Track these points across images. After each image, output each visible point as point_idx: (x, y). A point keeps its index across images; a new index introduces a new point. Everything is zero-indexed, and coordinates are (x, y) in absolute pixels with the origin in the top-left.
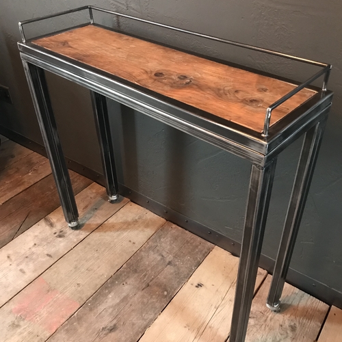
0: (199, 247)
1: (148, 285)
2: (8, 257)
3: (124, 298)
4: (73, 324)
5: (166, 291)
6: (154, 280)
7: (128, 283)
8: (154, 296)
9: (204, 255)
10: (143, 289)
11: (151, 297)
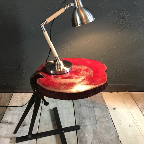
1: (97, 120)
3: (93, 132)
5: (106, 118)
6: (96, 117)
7: (87, 125)
8: (104, 123)
9: (102, 98)
10: (97, 123)
11: (104, 124)
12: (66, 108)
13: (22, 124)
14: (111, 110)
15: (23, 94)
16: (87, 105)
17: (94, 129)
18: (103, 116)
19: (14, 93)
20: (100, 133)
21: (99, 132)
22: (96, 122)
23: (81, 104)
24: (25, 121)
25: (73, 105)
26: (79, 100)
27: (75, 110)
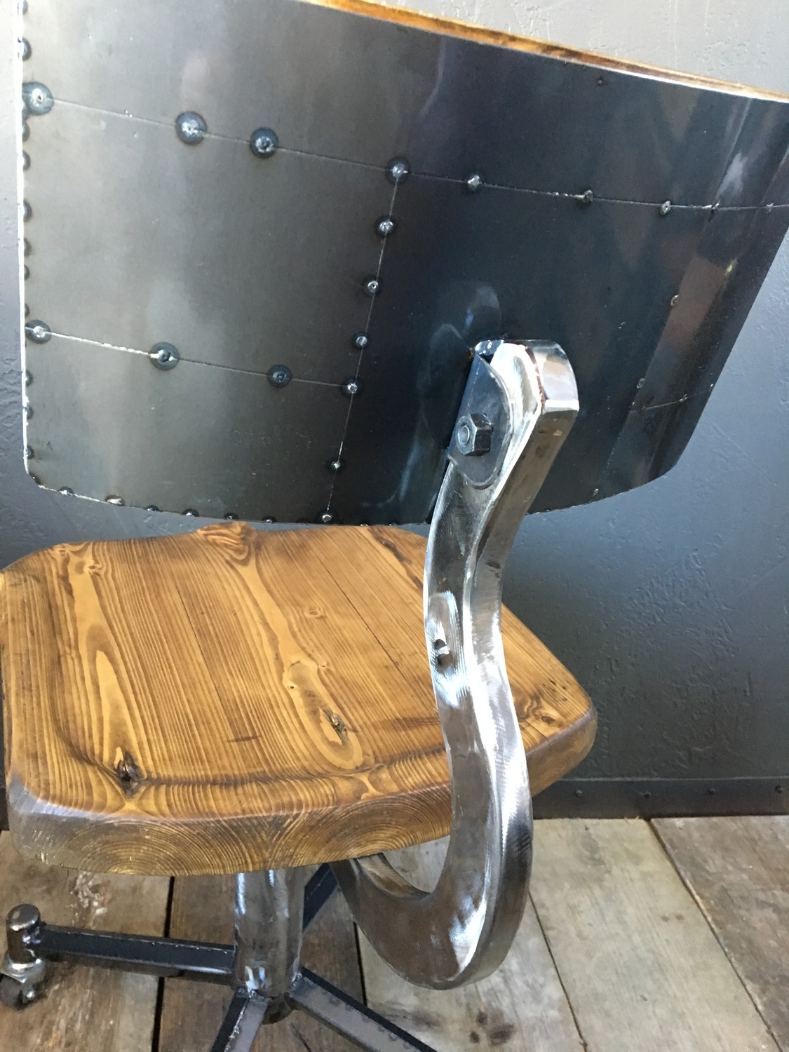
12: (665, 919)
13: (490, 1024)
16: (761, 895)
23: (734, 894)
24: (493, 1004)
25: (691, 899)
26: (708, 868)
27: (717, 930)
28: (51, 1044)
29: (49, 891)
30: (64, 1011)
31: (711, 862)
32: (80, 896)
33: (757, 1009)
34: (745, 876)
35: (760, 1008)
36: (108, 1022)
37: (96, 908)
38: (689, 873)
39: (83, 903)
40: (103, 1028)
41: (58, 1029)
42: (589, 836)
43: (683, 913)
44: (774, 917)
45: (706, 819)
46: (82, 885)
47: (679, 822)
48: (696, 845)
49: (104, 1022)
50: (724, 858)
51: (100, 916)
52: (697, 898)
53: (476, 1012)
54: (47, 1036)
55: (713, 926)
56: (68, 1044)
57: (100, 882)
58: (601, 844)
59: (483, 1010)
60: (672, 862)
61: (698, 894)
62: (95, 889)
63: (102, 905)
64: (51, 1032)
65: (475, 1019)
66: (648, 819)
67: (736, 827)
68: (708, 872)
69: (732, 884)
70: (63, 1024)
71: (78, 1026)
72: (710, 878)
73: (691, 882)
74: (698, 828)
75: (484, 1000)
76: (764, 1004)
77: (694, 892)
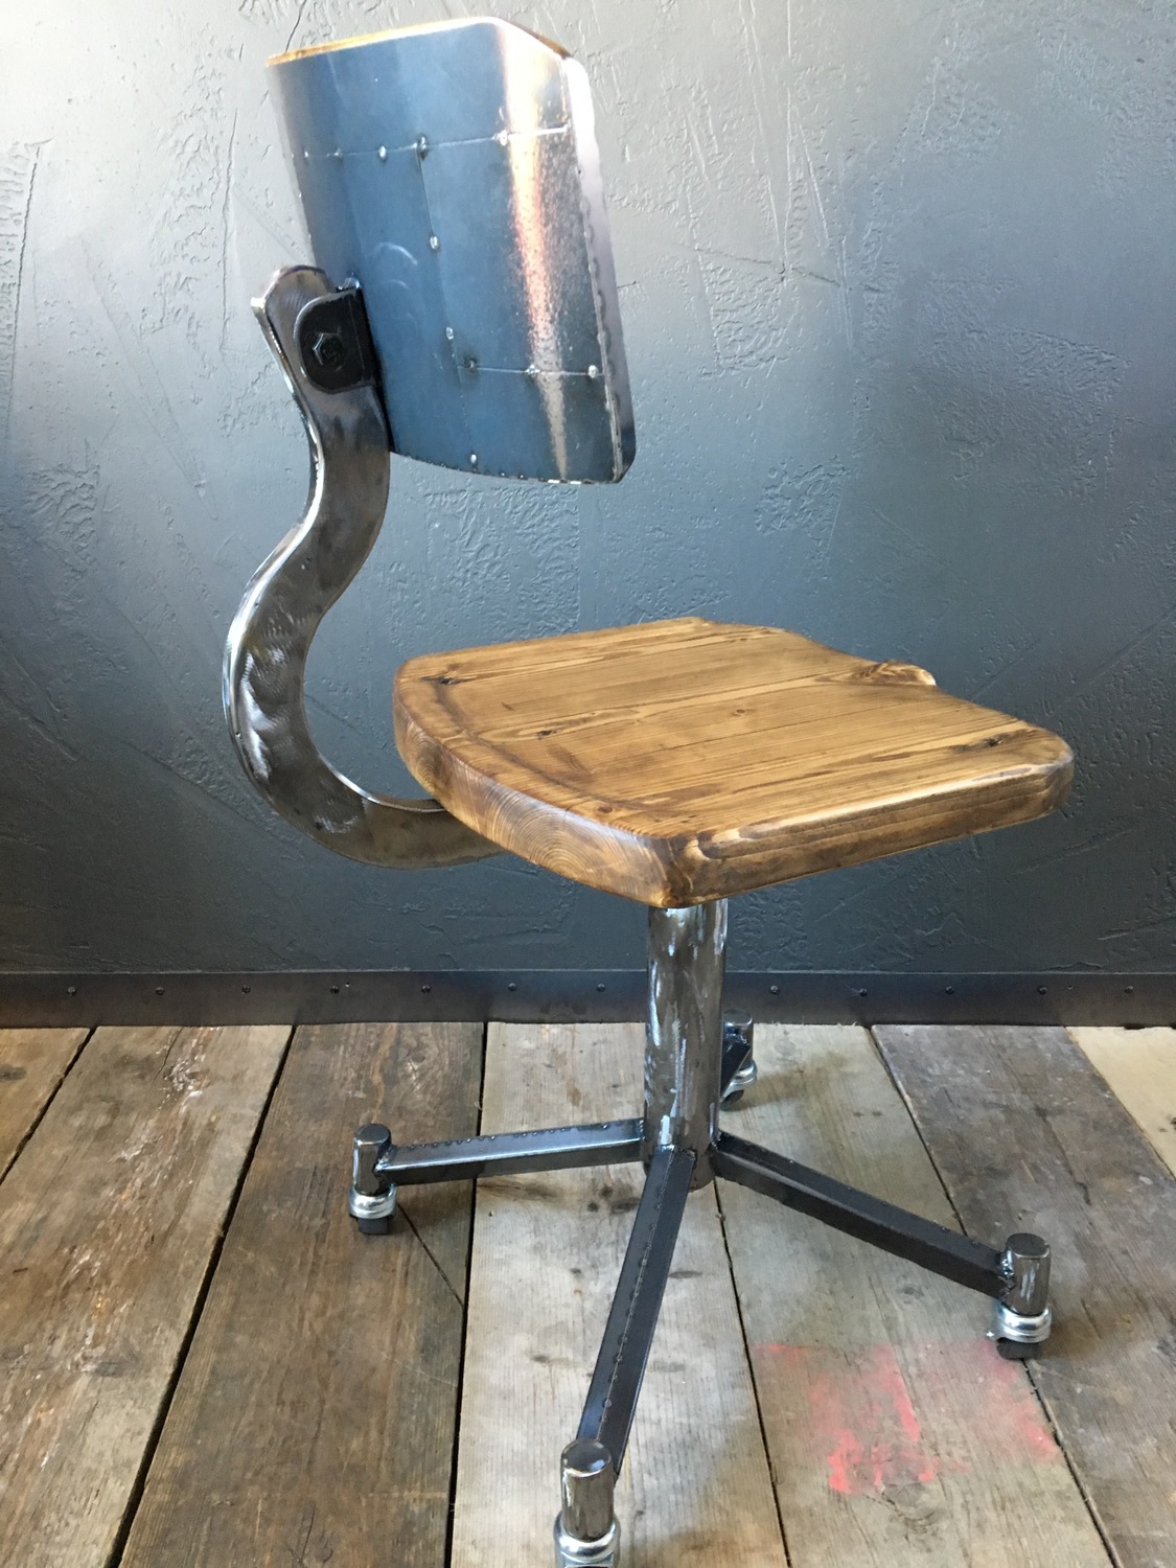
0: (1040, 1046)
1: (1085, 1188)
2: (541, 1359)
3: (1079, 1247)
4: (1071, 1391)
5: (1138, 1174)
6: (1074, 1168)
7: (1028, 1208)
8: (1137, 1202)
9: (1080, 1059)
10: (1088, 1201)
11: (1135, 1207)
12: (858, 1114)
13: (614, 1198)
14: (1163, 1130)
15: (554, 1030)
16: (991, 1097)
17: (1077, 1229)
18: (1115, 1163)
19: (492, 1025)
20: (1125, 1252)
21: (1116, 1252)
22: (1078, 1193)
23: (955, 1095)
24: (624, 1181)
25: (898, 1098)
26: (930, 1071)
27: (920, 1126)
28: (123, 1197)
29: (142, 1077)
30: (142, 1170)
31: (936, 1065)
32: (175, 1080)
33: (948, 1197)
34: (977, 1080)
35: (952, 1195)
36: (187, 1180)
37: (190, 1091)
38: (902, 1075)
39: (177, 1087)
40: (180, 1186)
41: (133, 1185)
42: (787, 1040)
43: (884, 1111)
44: (1002, 1117)
45: (945, 1027)
46: (178, 1072)
47: (909, 1029)
48: (923, 1050)
49: (182, 1181)
50: (955, 1063)
51: (194, 1098)
52: (907, 1097)
53: (601, 1186)
54: (120, 1191)
55: (918, 1122)
56: (142, 1197)
57: (198, 1070)
58: (798, 1047)
59: (610, 1185)
60: (886, 1066)
61: (907, 1093)
62: (193, 1076)
63: (198, 1088)
64: (125, 1188)
65: (597, 1193)
66: (868, 1026)
67: (982, 1035)
68: (929, 1075)
69: (955, 1086)
70: (139, 1182)
71: (155, 1184)
72: (928, 1079)
73: (903, 1083)
74: (930, 1035)
75: (613, 1177)
76: (958, 1193)
77: (904, 1092)
